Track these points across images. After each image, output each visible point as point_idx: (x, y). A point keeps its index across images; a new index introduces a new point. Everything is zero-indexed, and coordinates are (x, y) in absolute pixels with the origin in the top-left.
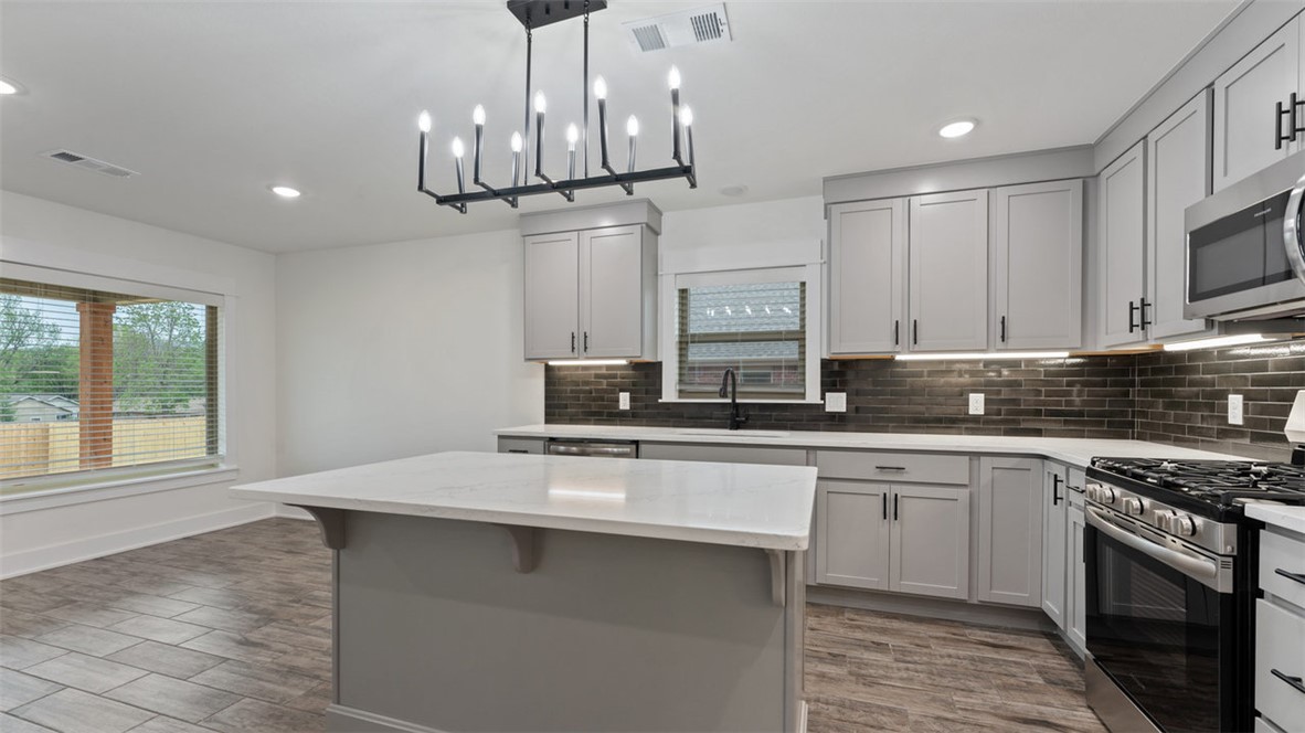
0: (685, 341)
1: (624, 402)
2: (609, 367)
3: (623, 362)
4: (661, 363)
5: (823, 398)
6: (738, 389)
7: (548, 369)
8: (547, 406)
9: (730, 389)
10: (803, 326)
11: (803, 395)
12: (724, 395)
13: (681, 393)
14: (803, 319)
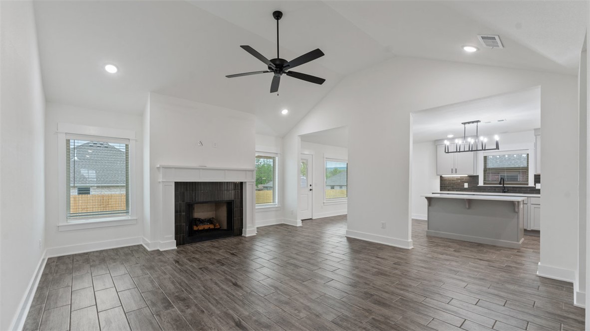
0: (486, 170)
1: (466, 185)
2: (461, 177)
3: (467, 176)
4: (478, 176)
5: (535, 185)
6: (505, 182)
7: (441, 177)
8: (441, 187)
9: (502, 182)
10: (528, 166)
11: (528, 184)
12: (500, 184)
13: (484, 183)
14: (528, 164)
